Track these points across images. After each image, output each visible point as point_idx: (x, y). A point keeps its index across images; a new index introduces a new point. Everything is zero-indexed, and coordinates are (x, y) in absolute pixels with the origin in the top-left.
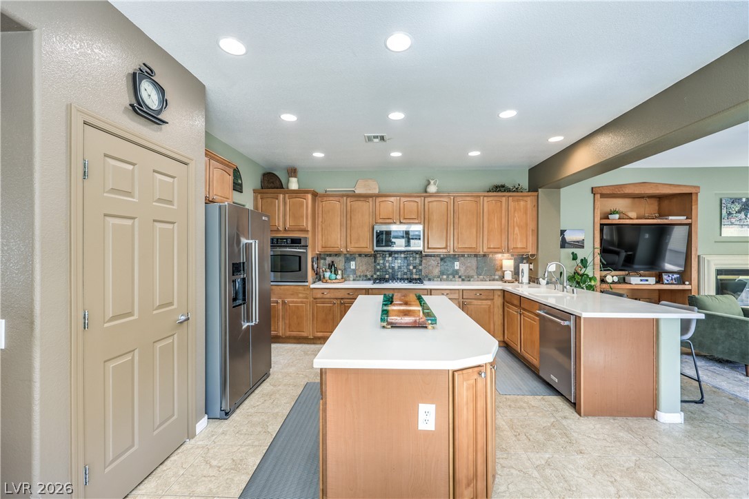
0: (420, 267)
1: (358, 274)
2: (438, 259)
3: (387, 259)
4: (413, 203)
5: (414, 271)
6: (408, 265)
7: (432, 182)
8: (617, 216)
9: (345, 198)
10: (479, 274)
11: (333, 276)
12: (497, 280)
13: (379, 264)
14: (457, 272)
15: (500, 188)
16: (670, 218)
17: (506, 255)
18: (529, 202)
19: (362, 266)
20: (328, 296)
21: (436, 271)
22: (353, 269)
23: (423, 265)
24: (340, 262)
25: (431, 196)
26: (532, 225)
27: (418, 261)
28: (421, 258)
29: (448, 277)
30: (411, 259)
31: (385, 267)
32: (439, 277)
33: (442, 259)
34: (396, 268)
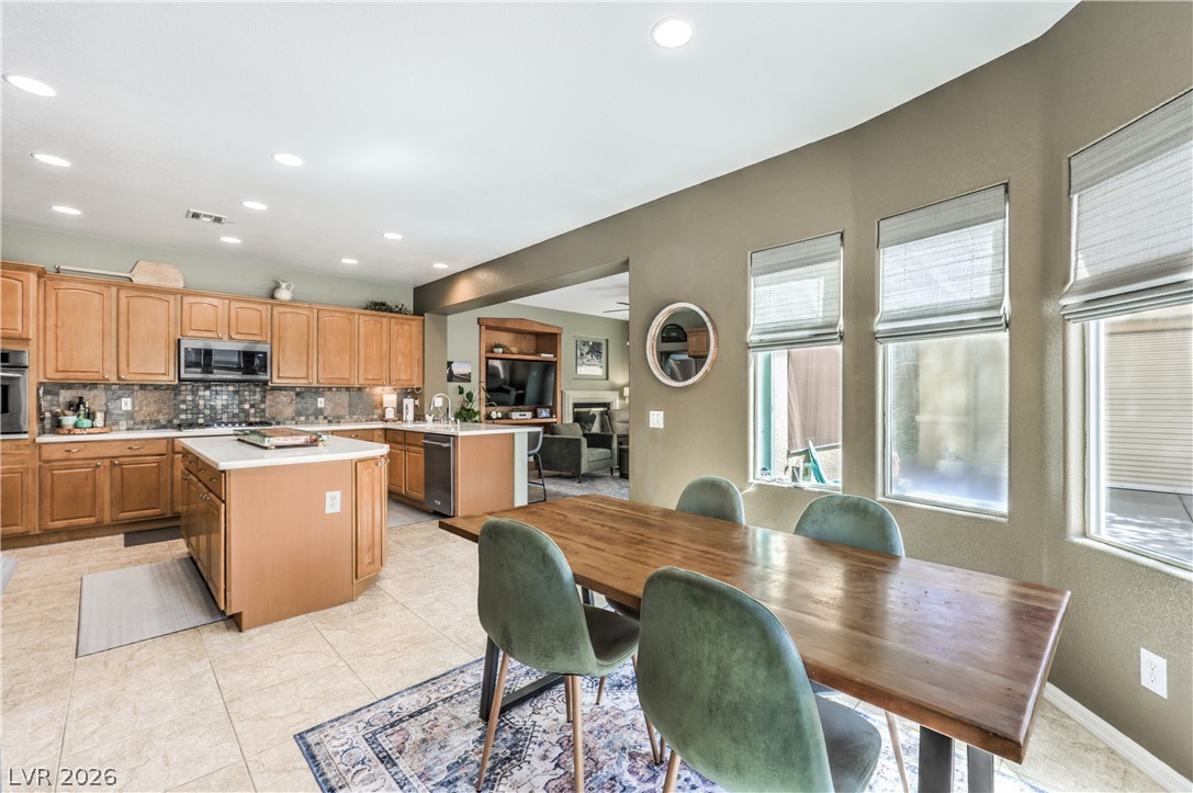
0: (262, 406)
1: (139, 418)
2: (292, 393)
3: (201, 393)
4: (252, 312)
5: (252, 411)
6: (242, 402)
7: (284, 285)
8: (501, 350)
9: (114, 289)
10: (352, 414)
11: (87, 423)
12: (376, 420)
13: (184, 402)
14: (321, 411)
15: (379, 306)
16: (543, 355)
17: (387, 388)
18: (414, 328)
19: (148, 405)
20: (80, 455)
21: (289, 411)
22: (127, 412)
23: (268, 403)
24: (94, 399)
25: (283, 304)
26: (418, 354)
27: (258, 397)
28: (264, 392)
29: (307, 419)
30: (246, 393)
31: (197, 405)
32: (293, 419)
33: (298, 394)
34: (219, 407)
